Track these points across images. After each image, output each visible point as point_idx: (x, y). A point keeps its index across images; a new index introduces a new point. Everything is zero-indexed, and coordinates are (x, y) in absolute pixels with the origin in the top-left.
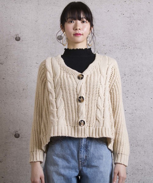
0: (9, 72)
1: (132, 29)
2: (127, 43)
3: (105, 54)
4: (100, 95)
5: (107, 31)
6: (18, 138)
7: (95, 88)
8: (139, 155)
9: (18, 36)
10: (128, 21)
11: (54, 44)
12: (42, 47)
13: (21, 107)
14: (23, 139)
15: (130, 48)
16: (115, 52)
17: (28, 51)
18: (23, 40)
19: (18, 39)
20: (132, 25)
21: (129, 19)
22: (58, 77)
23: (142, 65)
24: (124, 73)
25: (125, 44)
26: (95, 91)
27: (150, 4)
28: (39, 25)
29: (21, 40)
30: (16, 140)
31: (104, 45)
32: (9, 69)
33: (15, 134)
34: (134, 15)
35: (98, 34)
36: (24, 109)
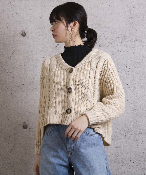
0: (16, 67)
1: (132, 23)
2: (127, 36)
3: (107, 47)
4: (90, 88)
5: (108, 26)
6: (26, 129)
7: (85, 81)
8: (141, 143)
9: (24, 32)
10: (128, 15)
12: (47, 42)
13: (28, 99)
14: (31, 130)
15: (131, 41)
16: (116, 45)
17: (34, 46)
18: (29, 35)
19: (24, 35)
20: (133, 19)
21: (130, 13)
22: (53, 72)
23: (143, 57)
24: (126, 65)
25: (126, 37)
26: (84, 83)
28: (44, 21)
29: (26, 36)
30: (24, 131)
31: (106, 38)
32: (16, 63)
33: (24, 125)
34: (134, 9)
35: (100, 28)
36: (31, 101)
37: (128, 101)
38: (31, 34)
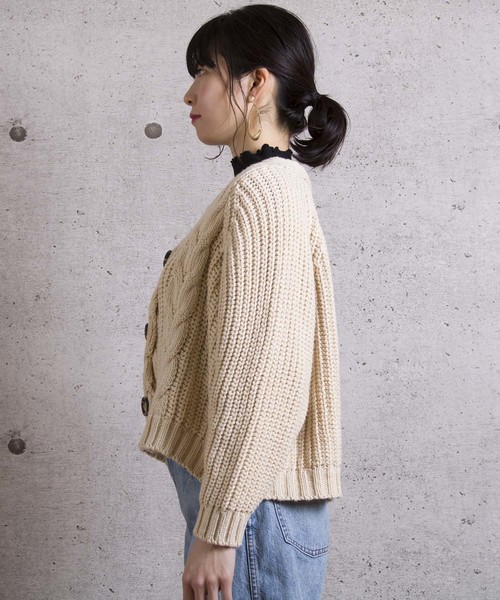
1: (384, 103)
2: (367, 146)
6: (20, 455)
9: (18, 125)
11: (135, 152)
12: (97, 161)
13: (28, 353)
14: (38, 457)
15: (378, 165)
17: (51, 174)
18: (36, 138)
19: (18, 135)
23: (418, 217)
25: (361, 150)
27: (440, 21)
28: (88, 91)
29: (27, 139)
30: (13, 460)
33: (12, 442)
36: (39, 361)
37: (364, 364)
38: (42, 132)
